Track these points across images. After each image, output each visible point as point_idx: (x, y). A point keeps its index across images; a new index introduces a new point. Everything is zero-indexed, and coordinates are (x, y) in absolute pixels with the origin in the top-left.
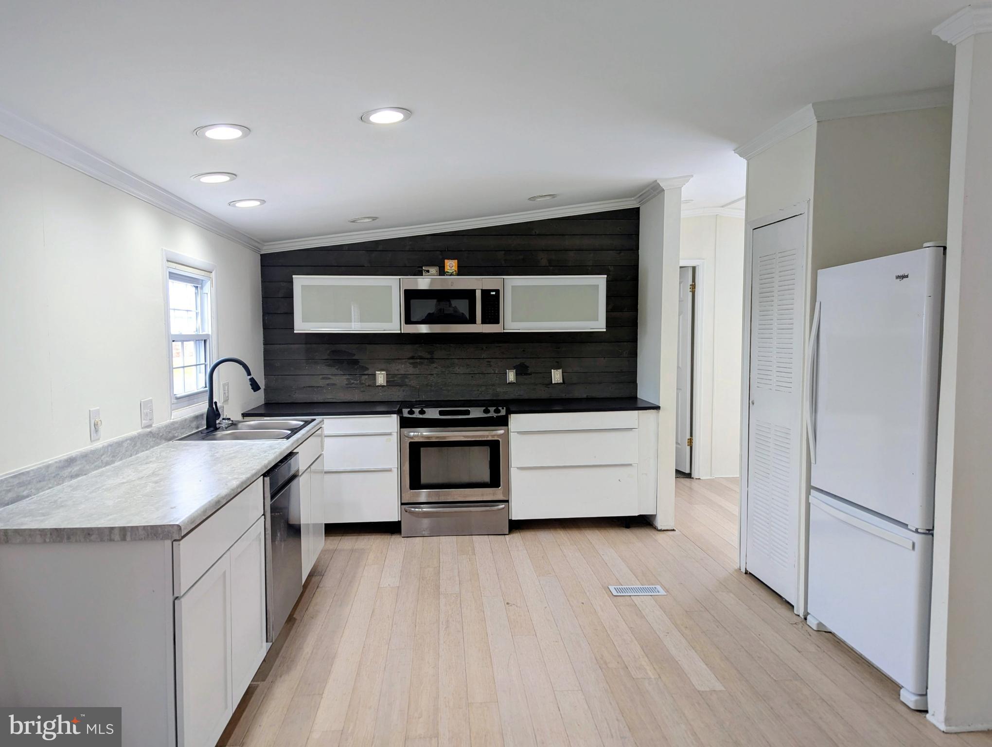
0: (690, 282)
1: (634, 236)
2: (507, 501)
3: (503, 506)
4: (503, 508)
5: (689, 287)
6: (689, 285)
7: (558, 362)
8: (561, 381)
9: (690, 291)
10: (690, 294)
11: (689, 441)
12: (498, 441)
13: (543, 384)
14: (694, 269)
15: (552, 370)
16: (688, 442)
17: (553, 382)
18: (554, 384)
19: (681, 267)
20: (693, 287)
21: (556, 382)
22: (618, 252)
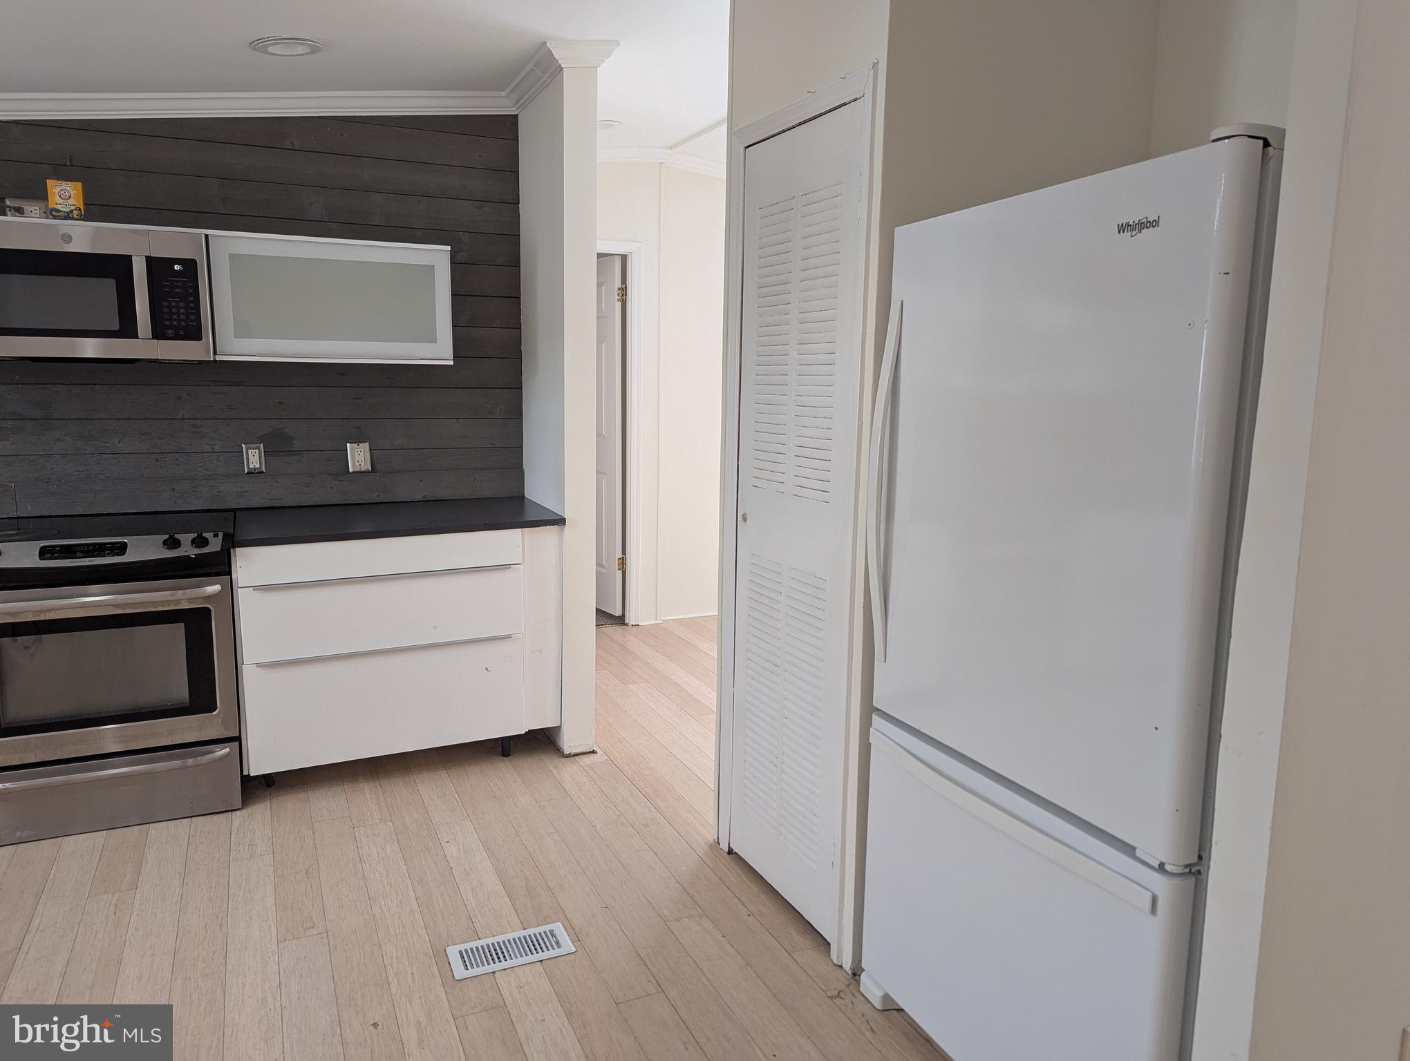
0: (618, 284)
1: (508, 171)
2: (238, 739)
3: (227, 750)
4: (228, 755)
5: (616, 292)
6: (616, 289)
7: (359, 428)
8: (370, 468)
9: (619, 300)
10: (618, 305)
11: (621, 561)
12: (208, 611)
13: (329, 474)
14: (624, 258)
15: (348, 445)
16: (618, 564)
17: (350, 471)
18: (354, 472)
19: (600, 255)
20: (623, 291)
21: (358, 470)
22: (478, 204)
